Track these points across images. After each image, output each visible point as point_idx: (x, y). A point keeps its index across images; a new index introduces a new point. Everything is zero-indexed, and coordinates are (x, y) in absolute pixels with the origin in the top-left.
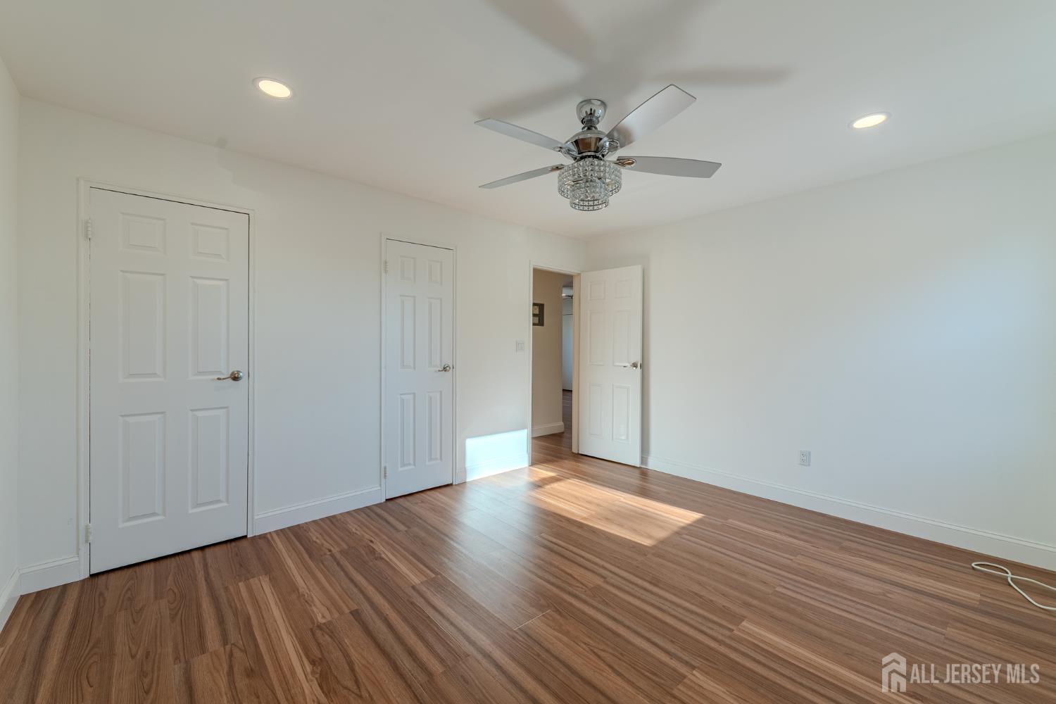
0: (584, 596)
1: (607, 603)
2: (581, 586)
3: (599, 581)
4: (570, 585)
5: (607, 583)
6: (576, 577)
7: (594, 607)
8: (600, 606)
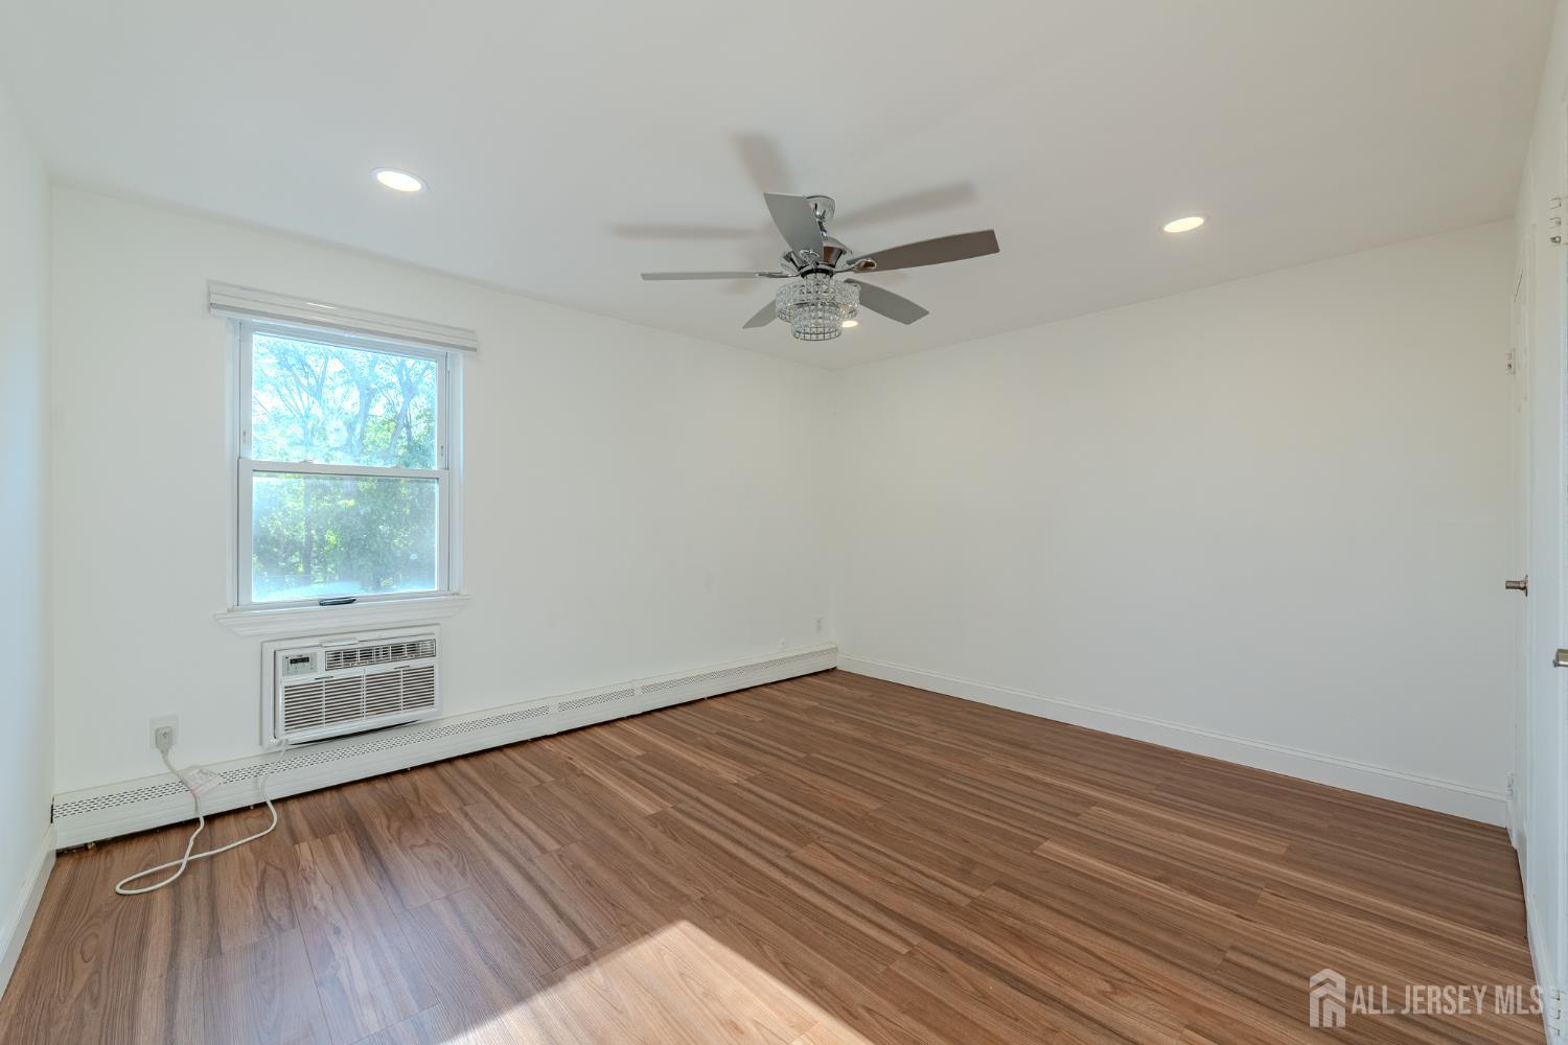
0: (822, 832)
1: (793, 825)
2: (824, 844)
3: (800, 852)
4: (838, 844)
5: (786, 850)
6: (830, 856)
7: (810, 821)
8: (803, 823)
